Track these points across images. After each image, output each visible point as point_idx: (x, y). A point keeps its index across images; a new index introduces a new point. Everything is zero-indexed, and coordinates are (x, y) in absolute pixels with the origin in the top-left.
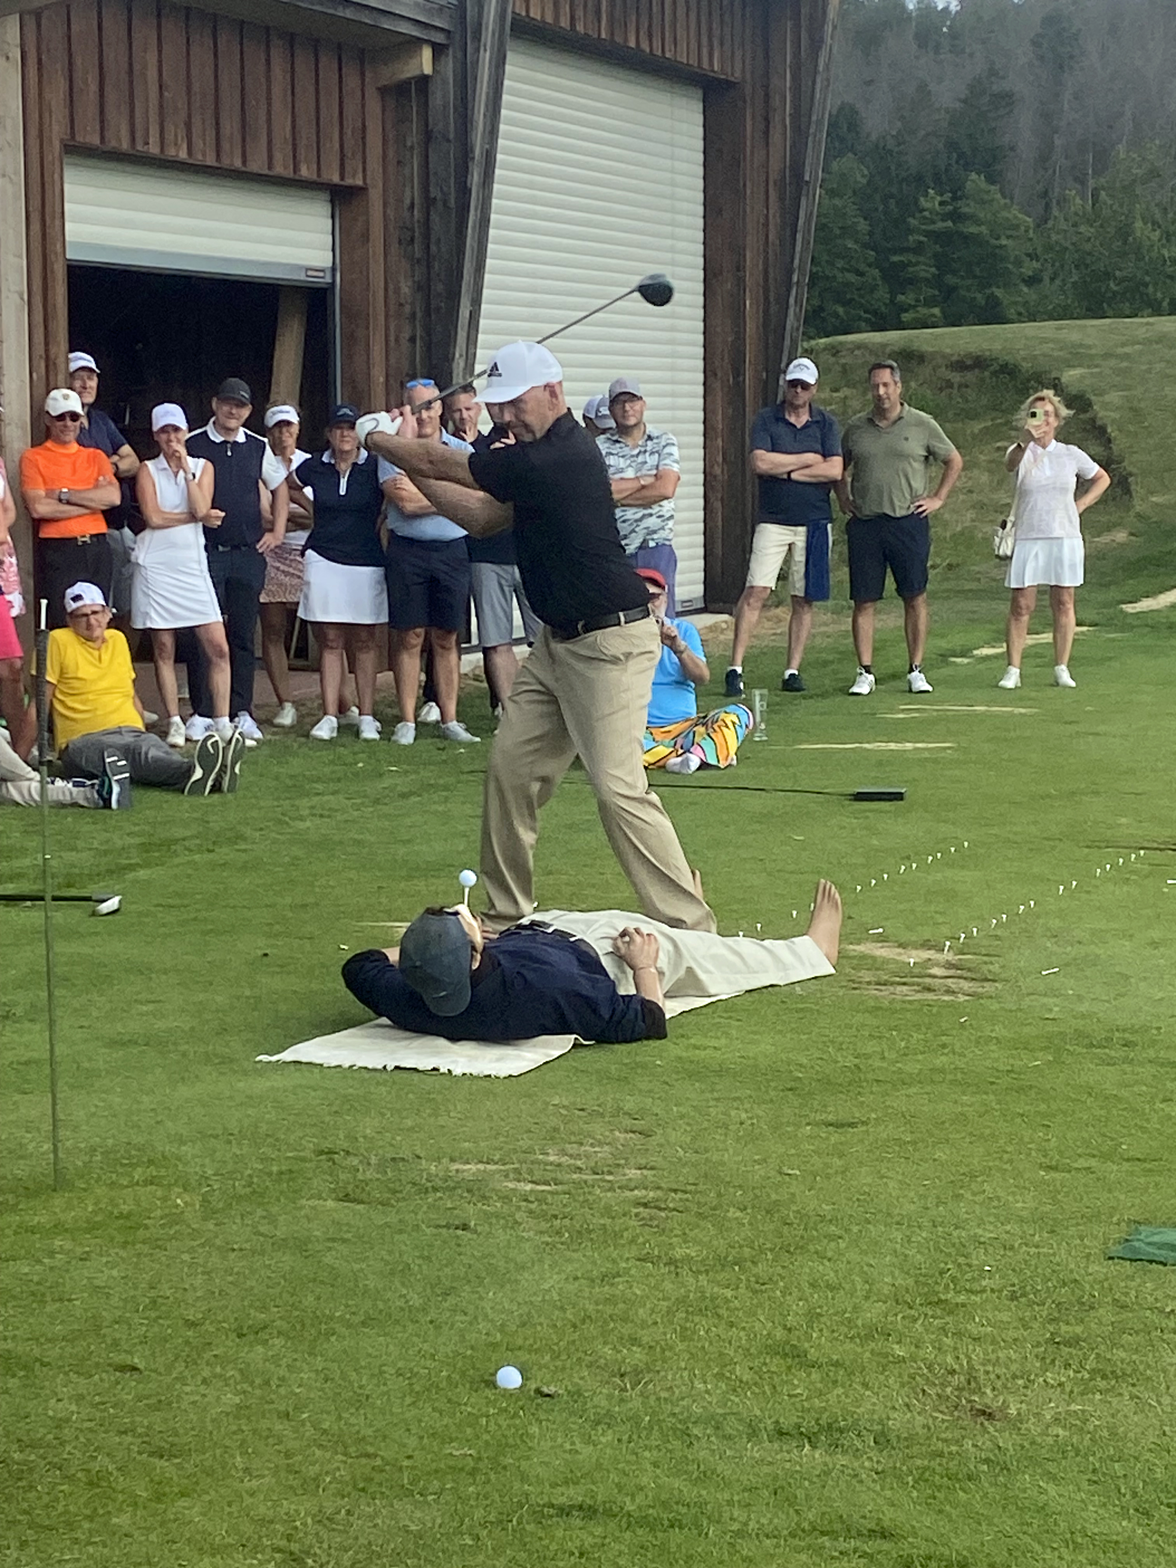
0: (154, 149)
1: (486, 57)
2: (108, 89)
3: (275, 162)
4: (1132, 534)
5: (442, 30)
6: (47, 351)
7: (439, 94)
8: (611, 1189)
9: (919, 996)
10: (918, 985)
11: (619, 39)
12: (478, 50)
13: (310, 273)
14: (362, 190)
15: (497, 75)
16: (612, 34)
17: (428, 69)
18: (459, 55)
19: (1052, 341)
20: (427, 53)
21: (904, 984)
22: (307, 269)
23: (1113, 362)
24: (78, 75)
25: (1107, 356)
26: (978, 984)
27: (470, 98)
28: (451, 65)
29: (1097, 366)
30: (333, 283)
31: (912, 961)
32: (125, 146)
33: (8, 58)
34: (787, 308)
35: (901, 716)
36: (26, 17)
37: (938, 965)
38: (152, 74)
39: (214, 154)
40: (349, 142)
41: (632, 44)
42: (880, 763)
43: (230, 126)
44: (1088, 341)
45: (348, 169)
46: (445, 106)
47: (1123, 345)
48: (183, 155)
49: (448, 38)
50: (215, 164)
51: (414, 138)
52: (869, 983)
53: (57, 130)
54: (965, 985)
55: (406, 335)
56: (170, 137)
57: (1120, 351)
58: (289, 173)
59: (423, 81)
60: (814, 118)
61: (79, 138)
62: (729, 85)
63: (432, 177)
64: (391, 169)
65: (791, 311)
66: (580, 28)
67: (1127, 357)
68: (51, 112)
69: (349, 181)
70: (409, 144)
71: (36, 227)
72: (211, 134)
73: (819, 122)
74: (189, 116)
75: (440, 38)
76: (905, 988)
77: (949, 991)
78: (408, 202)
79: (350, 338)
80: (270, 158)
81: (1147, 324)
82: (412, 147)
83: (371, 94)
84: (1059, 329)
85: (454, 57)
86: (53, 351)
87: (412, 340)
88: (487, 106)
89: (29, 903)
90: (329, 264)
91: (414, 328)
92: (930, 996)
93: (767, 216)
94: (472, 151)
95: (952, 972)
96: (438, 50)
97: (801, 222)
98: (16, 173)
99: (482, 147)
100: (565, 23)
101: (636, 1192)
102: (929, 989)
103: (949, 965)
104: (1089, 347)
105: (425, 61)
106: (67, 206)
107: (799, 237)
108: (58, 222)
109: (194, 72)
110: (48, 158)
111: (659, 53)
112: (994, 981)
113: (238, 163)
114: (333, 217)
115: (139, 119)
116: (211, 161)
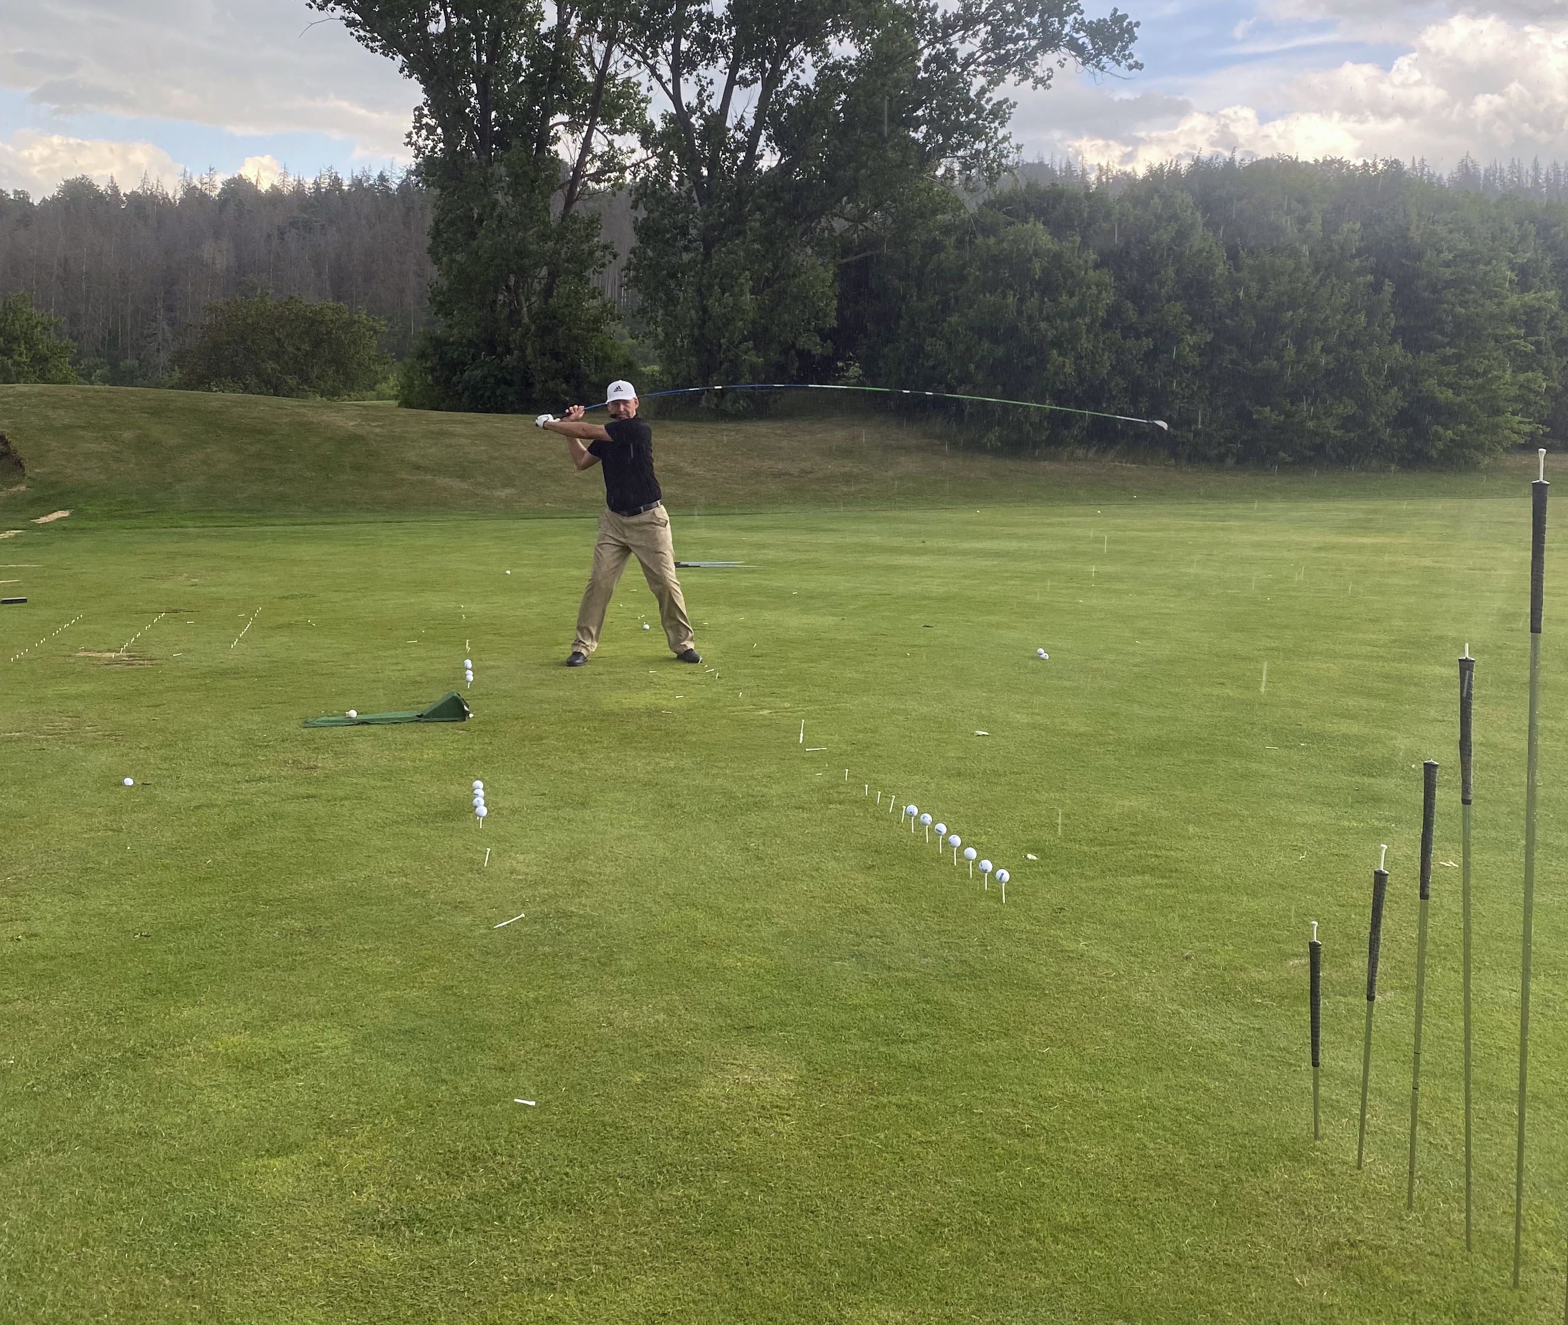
4: (28, 487)
9: (129, 667)
10: (125, 663)
21: (116, 664)
26: (150, 661)
31: (111, 656)
52: (100, 665)
54: (146, 662)
76: (118, 666)
77: (140, 664)
92: (134, 666)
95: (133, 658)
102: (131, 664)
112: (156, 659)
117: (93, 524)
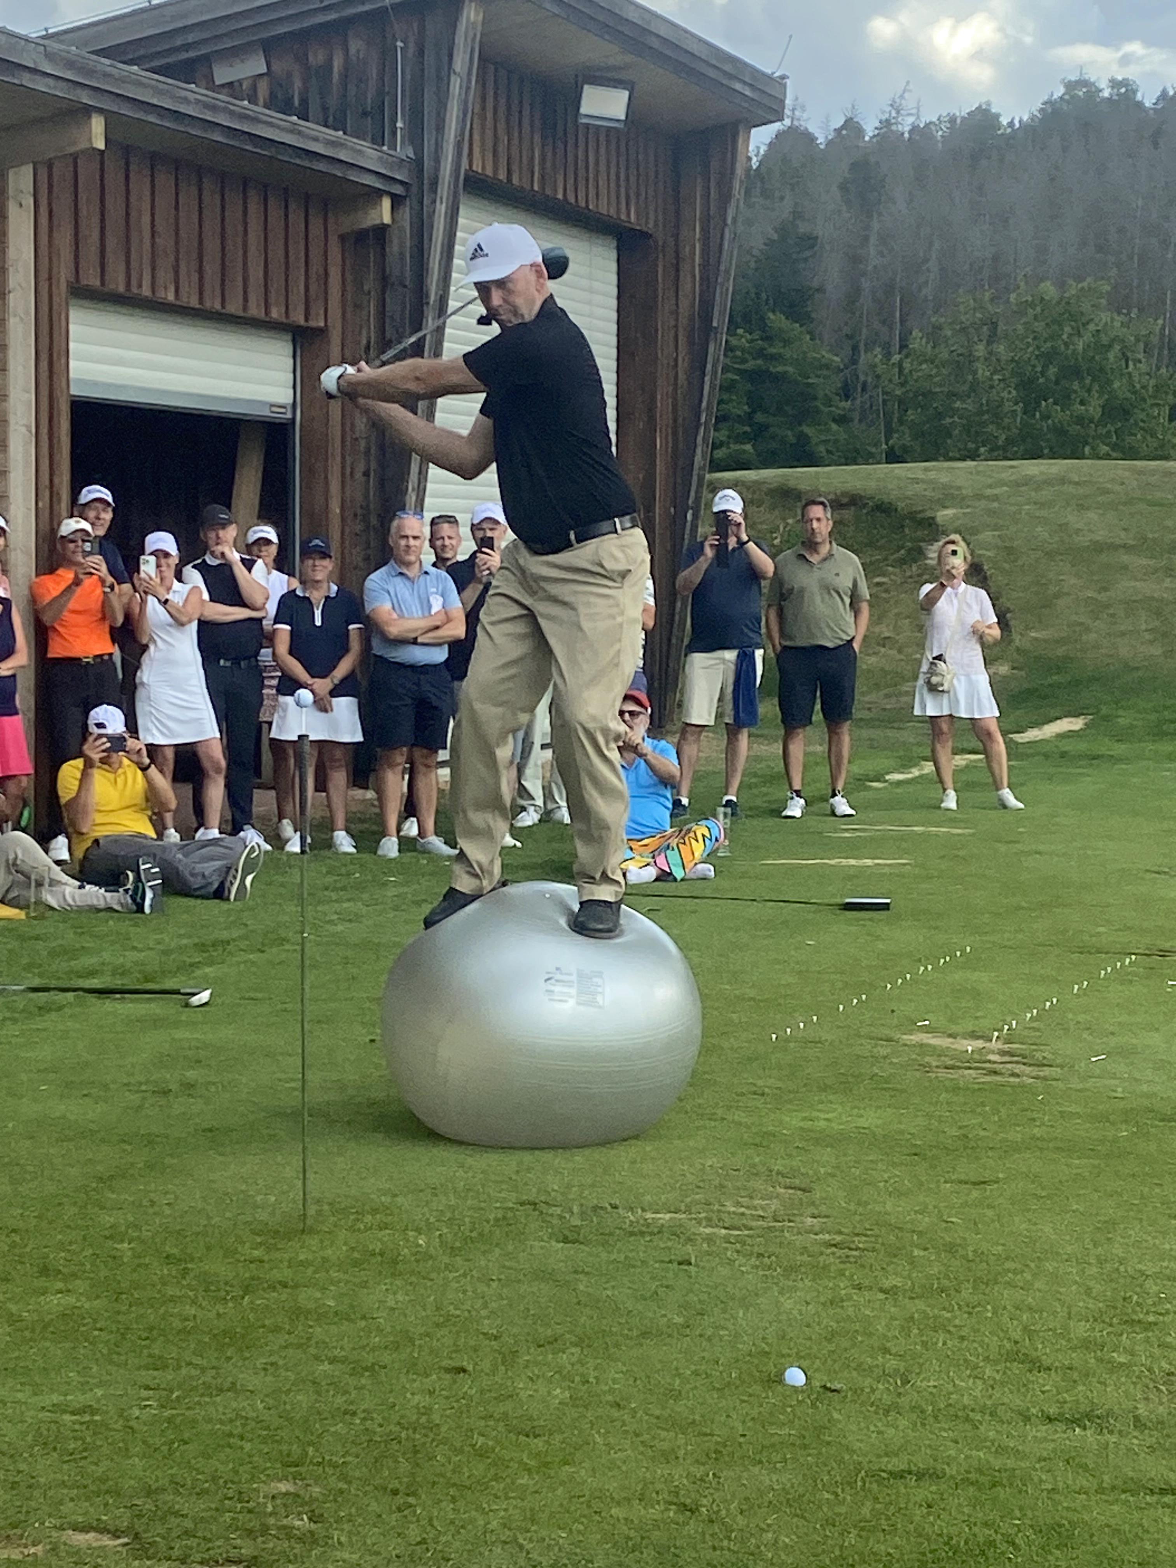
0: (146, 292)
1: (442, 209)
2: (108, 233)
3: (250, 304)
4: (1014, 668)
5: (401, 182)
6: (51, 481)
7: (395, 241)
8: (799, 1233)
9: (988, 1079)
10: (983, 1069)
11: (548, 192)
12: (434, 202)
13: (275, 409)
14: (322, 332)
15: (451, 227)
16: (544, 189)
17: (387, 219)
18: (416, 207)
19: (923, 481)
20: (386, 203)
21: (970, 1068)
22: (272, 405)
23: (983, 503)
24: (83, 222)
25: (979, 497)
26: (1036, 1069)
27: (426, 246)
28: (407, 216)
29: (968, 507)
30: (293, 419)
31: (970, 1049)
32: (121, 289)
33: (21, 205)
34: (695, 447)
35: (847, 835)
36: (38, 166)
37: (993, 1052)
38: (146, 219)
39: (197, 297)
40: (313, 288)
41: (560, 196)
42: (850, 878)
43: (211, 270)
44: (958, 483)
45: (313, 312)
46: (402, 255)
47: (990, 486)
48: (171, 297)
49: (407, 190)
50: (198, 306)
51: (370, 283)
52: (937, 1067)
53: (64, 274)
54: (1028, 1070)
55: (361, 467)
56: (160, 281)
57: (989, 492)
58: (262, 315)
59: (381, 230)
60: (722, 268)
61: (84, 282)
62: (645, 235)
63: (388, 321)
64: (349, 310)
65: (699, 451)
66: (515, 181)
67: (996, 498)
68: (59, 255)
69: (312, 324)
70: (366, 288)
71: (44, 365)
72: (195, 277)
73: (727, 271)
74: (177, 260)
75: (398, 190)
76: (971, 1071)
77: (1014, 1075)
78: (364, 342)
79: (309, 471)
80: (246, 300)
81: (1012, 467)
82: (369, 293)
83: (334, 241)
84: (926, 470)
85: (411, 208)
86: (56, 481)
87: (366, 474)
88: (442, 253)
89: (118, 996)
90: (290, 400)
91: (368, 462)
92: (998, 1078)
93: (676, 360)
94: (428, 296)
95: (1007, 1059)
96: (397, 201)
97: (709, 367)
98: (27, 313)
99: (436, 293)
100: (502, 176)
101: (821, 1236)
102: (995, 1073)
103: (1003, 1053)
104: (959, 488)
105: (384, 212)
106: (72, 345)
107: (707, 379)
108: (63, 361)
109: (182, 221)
110: (56, 299)
111: (583, 205)
112: (1051, 1066)
113: (218, 306)
114: (294, 357)
115: (134, 264)
116: (194, 303)
117: (1120, 749)
